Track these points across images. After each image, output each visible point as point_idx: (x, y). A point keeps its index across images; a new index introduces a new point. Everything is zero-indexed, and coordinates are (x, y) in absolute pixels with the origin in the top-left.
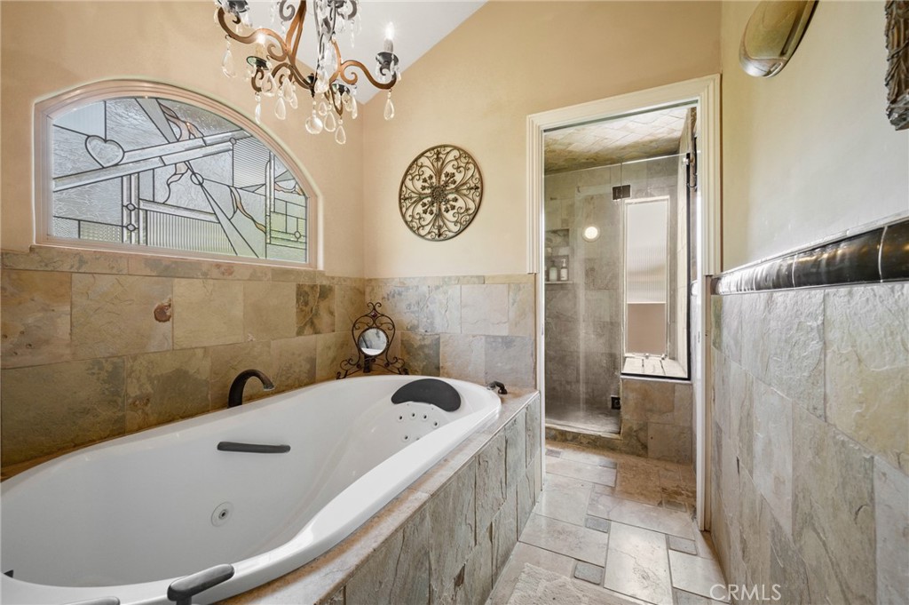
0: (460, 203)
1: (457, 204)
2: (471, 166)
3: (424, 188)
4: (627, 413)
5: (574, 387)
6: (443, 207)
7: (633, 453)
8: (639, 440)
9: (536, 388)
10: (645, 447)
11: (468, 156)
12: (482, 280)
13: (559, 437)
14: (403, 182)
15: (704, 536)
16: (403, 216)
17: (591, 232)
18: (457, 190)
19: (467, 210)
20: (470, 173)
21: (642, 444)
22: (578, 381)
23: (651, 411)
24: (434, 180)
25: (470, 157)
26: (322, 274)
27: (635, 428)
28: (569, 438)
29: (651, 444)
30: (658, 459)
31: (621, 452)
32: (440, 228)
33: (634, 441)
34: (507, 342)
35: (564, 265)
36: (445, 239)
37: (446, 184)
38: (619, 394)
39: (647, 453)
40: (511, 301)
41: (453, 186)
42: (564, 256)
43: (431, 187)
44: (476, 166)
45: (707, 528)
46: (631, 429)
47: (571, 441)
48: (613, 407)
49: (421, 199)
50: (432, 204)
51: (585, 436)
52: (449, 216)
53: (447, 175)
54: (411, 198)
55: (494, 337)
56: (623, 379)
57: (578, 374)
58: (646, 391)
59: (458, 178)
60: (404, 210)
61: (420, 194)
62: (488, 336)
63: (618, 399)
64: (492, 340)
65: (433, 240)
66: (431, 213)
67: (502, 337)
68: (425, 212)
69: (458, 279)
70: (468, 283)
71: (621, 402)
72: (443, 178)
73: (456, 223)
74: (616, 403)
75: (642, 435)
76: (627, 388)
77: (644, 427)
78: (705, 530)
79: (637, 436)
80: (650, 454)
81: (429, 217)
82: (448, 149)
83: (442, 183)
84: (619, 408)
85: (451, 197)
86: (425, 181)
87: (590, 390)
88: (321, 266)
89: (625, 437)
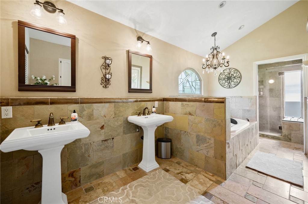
0: (235, 80)
1: (234, 81)
2: (238, 72)
3: (225, 77)
4: (284, 131)
5: (266, 125)
6: (230, 81)
7: (286, 141)
8: (288, 138)
9: (256, 121)
10: (290, 139)
11: (237, 70)
12: (241, 97)
13: (262, 135)
14: (220, 76)
15: (306, 155)
16: (220, 83)
17: (271, 81)
18: (234, 78)
19: (237, 82)
20: (238, 74)
21: (289, 139)
22: (267, 124)
23: (292, 130)
24: (228, 75)
25: (238, 70)
26: (203, 96)
27: (287, 134)
28: (265, 136)
29: (292, 139)
30: (295, 143)
31: (282, 140)
32: (230, 86)
33: (287, 138)
34: (249, 111)
35: (262, 91)
36: (231, 88)
37: (231, 76)
38: (281, 125)
39: (291, 141)
40: (249, 102)
41: (233, 77)
42: (262, 88)
43: (227, 77)
44: (239, 72)
45: (306, 153)
46: (285, 134)
47: (266, 137)
48: (279, 129)
49: (224, 79)
50: (227, 80)
51: (270, 136)
52: (232, 83)
53: (231, 74)
54: (222, 79)
55: (245, 109)
56: (282, 122)
57: (267, 121)
58: (290, 125)
59: (235, 75)
60: (220, 82)
61: (224, 78)
62: (243, 109)
63: (281, 127)
64: (244, 110)
65: (228, 88)
66: (227, 82)
67: (247, 110)
68: (225, 82)
69: (235, 97)
70: (237, 98)
71: (282, 128)
72: (230, 75)
73: (234, 85)
74: (280, 128)
75: (289, 136)
76: (284, 124)
77: (290, 134)
78: (306, 154)
79: (288, 137)
80: (292, 141)
81: (226, 83)
82: (232, 69)
83: (230, 76)
84: (282, 129)
85: (232, 79)
86: (225, 75)
87: (271, 126)
88: (203, 94)
89: (283, 137)
